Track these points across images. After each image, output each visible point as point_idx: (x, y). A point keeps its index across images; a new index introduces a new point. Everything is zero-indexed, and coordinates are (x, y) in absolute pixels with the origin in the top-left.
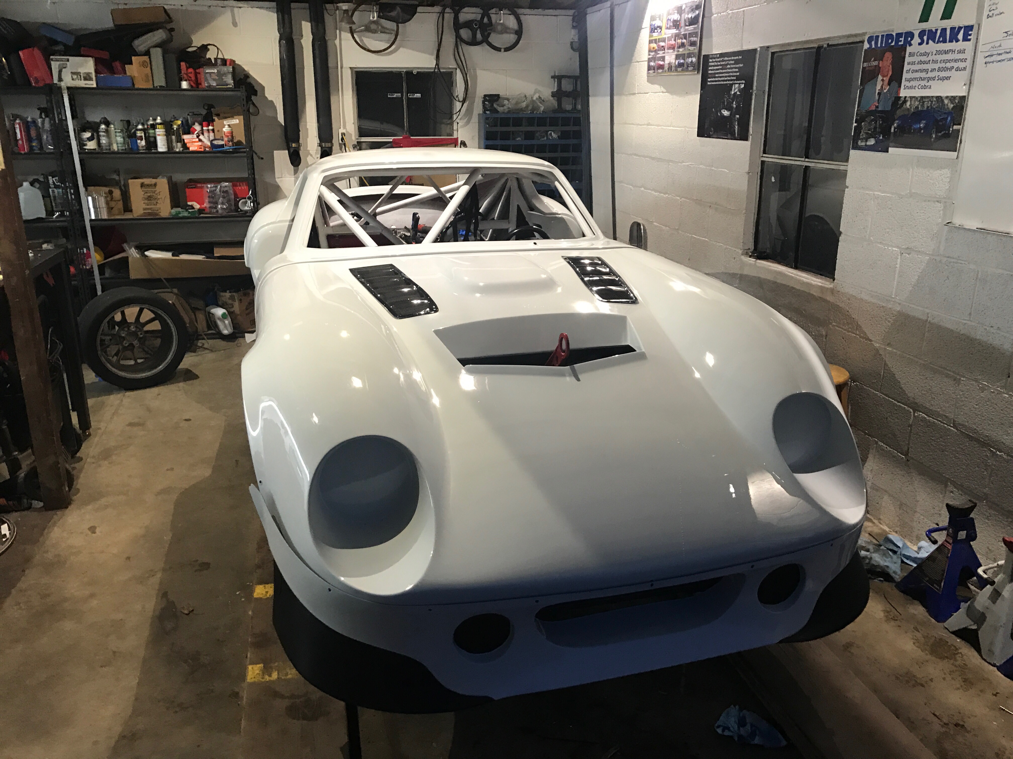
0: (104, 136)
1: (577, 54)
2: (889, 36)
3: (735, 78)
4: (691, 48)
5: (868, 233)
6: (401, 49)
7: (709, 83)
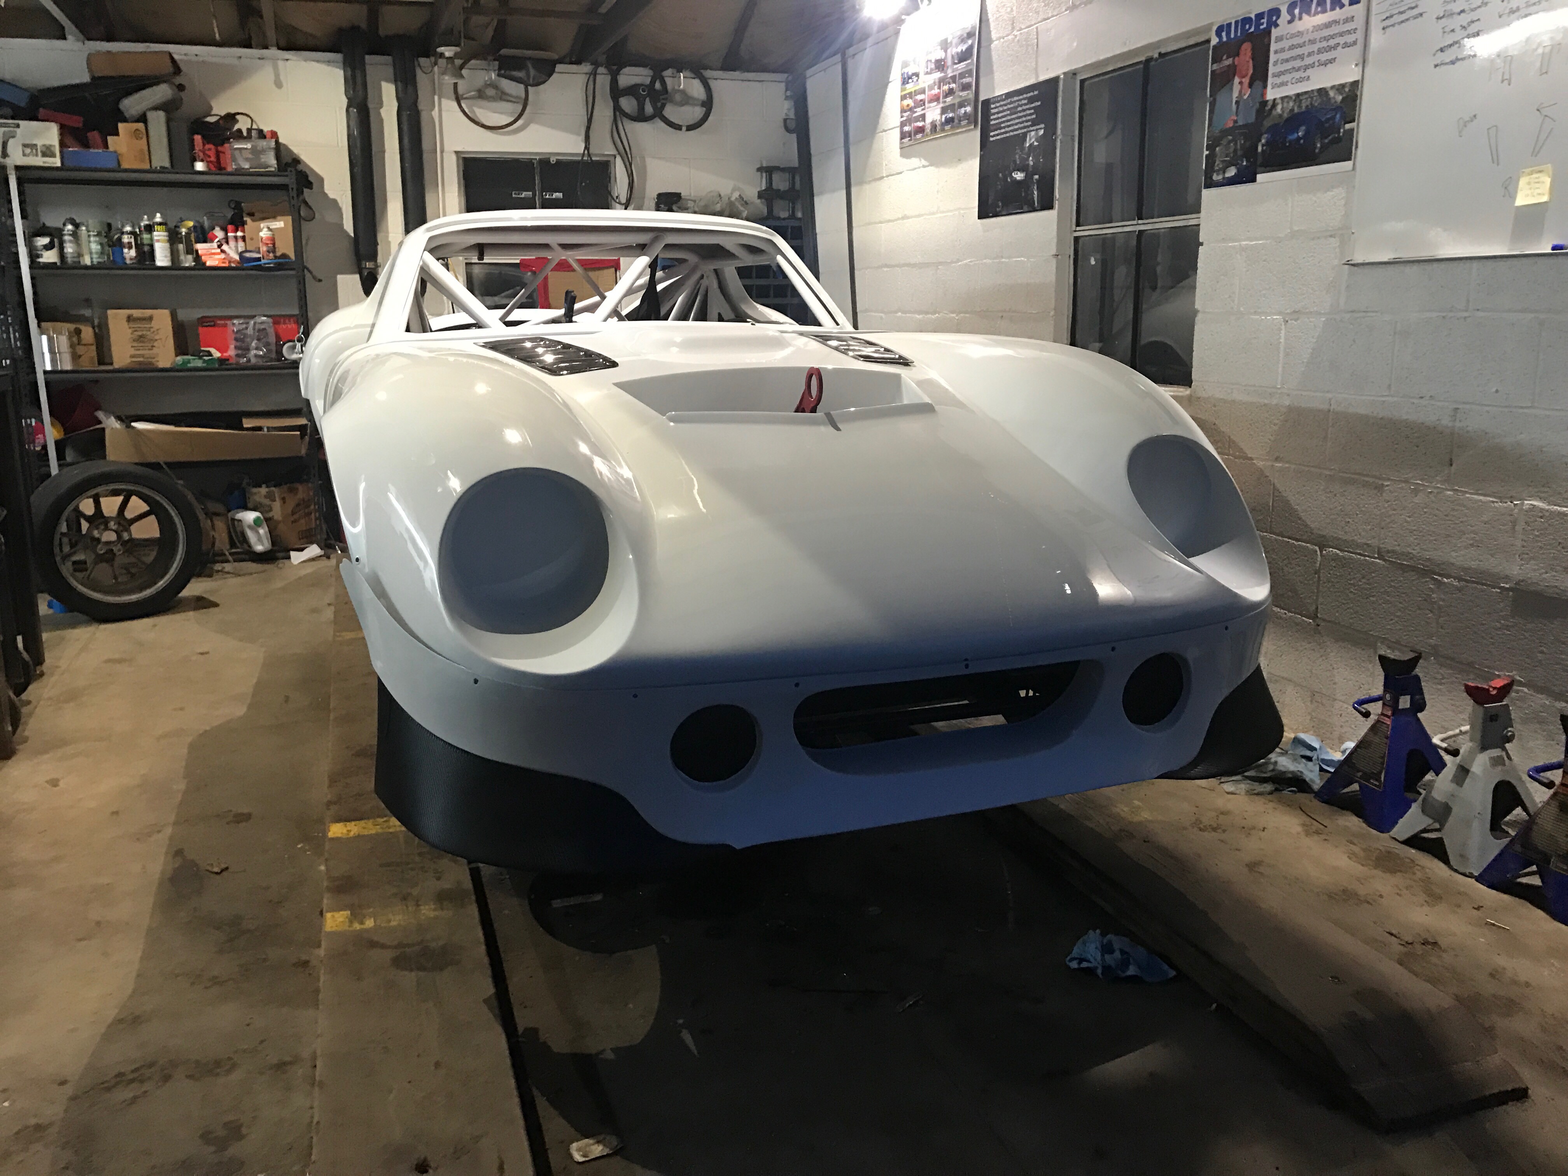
0: (70, 241)
1: (794, 137)
2: (1246, 20)
3: (1030, 123)
4: (964, 94)
5: (1236, 302)
6: (533, 127)
7: (992, 139)
